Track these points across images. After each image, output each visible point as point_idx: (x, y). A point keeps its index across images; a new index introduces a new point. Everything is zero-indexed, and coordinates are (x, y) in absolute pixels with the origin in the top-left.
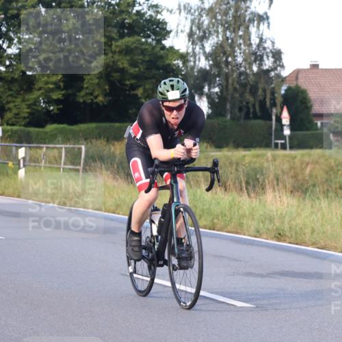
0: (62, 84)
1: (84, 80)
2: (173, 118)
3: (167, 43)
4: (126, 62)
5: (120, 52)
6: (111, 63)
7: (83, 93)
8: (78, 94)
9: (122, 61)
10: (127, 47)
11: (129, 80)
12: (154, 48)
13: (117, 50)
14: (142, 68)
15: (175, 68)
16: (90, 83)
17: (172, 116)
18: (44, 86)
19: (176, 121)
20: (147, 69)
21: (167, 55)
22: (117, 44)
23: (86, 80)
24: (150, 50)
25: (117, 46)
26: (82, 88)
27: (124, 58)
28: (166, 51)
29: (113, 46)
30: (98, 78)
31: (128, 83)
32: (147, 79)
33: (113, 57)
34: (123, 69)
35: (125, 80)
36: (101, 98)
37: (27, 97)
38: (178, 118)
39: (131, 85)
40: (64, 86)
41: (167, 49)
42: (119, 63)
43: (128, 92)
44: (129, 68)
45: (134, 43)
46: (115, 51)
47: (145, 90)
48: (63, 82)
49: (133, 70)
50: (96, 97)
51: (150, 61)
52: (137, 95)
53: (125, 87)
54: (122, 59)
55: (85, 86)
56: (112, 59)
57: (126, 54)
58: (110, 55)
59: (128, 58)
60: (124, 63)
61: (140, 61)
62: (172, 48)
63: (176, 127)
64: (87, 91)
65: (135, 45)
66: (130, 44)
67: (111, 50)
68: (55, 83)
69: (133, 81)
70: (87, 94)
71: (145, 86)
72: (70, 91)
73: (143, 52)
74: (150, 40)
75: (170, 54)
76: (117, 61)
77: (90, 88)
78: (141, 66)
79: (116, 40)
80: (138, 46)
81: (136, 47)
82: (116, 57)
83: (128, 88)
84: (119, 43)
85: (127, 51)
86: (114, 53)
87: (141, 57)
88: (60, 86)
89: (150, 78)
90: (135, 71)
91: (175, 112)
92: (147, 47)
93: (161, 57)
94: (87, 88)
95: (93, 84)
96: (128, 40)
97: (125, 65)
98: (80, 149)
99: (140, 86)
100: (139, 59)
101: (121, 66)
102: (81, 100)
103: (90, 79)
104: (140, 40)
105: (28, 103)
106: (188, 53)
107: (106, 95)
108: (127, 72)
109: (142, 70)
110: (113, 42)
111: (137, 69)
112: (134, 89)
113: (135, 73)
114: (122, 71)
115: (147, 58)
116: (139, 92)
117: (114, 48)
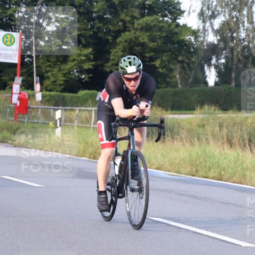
0: (92, 56)
1: (111, 53)
2: (131, 86)
4: (146, 37)
5: (141, 29)
6: (133, 39)
7: (109, 64)
8: (105, 65)
9: (143, 37)
10: (147, 24)
11: (149, 53)
12: (170, 25)
13: (139, 27)
14: (160, 42)
15: (187, 43)
16: (116, 56)
17: (131, 85)
18: (77, 58)
19: (134, 88)
20: (164, 43)
21: (181, 31)
22: (139, 22)
23: (113, 53)
24: (166, 27)
25: (138, 24)
26: (109, 59)
27: (145, 34)
28: (180, 28)
29: (135, 24)
30: (122, 51)
31: (148, 55)
32: (164, 52)
33: (135, 33)
34: (144, 43)
35: (145, 53)
37: (62, 67)
38: (135, 86)
39: (151, 57)
40: (94, 58)
41: (181, 26)
42: (140, 39)
43: (147, 63)
44: (149, 42)
45: (153, 21)
46: (137, 29)
47: (162, 61)
48: (93, 54)
49: (151, 45)
51: (167, 36)
52: (155, 65)
53: (145, 59)
54: (143, 35)
55: (112, 58)
56: (134, 35)
57: (146, 31)
58: (133, 31)
59: (148, 34)
61: (158, 37)
62: (185, 26)
63: (134, 93)
64: (113, 62)
65: (154, 23)
66: (149, 22)
67: (134, 28)
68: (86, 56)
69: (152, 54)
70: (113, 65)
71: (162, 58)
72: (99, 63)
73: (161, 29)
74: (166, 19)
75: (184, 30)
76: (139, 37)
77: (116, 59)
78: (159, 41)
79: (138, 19)
80: (157, 23)
81: (154, 25)
82: (138, 33)
83: (147, 60)
84: (140, 21)
85: (147, 28)
86: (136, 29)
87: (159, 33)
88: (90, 57)
89: (167, 51)
90: (154, 45)
91: (133, 82)
92: (164, 25)
93: (176, 33)
94: (113, 60)
95: (118, 56)
96: (147, 19)
97: (145, 40)
99: (157, 58)
100: (157, 35)
101: (142, 41)
103: (116, 52)
104: (158, 19)
105: (64, 72)
106: (199, 30)
108: (147, 46)
109: (159, 44)
110: (135, 21)
111: (155, 44)
112: (153, 61)
113: (154, 47)
114: (143, 45)
115: (164, 34)
116: (157, 63)
117: (136, 26)
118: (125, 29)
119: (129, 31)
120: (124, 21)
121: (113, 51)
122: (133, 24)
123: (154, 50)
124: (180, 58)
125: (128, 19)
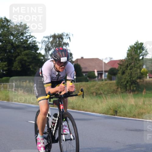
0: (7, 65)
3: (38, 52)
5: (24, 55)
7: (13, 68)
10: (26, 53)
12: (34, 53)
13: (24, 54)
15: (41, 59)
18: (2, 66)
25: (23, 53)
28: (38, 54)
30: (18, 63)
32: (33, 63)
35: (26, 63)
36: (19, 69)
49: (28, 60)
50: (18, 68)
53: (26, 66)
55: (14, 65)
58: (21, 56)
59: (27, 57)
60: (25, 58)
61: (30, 57)
62: (40, 53)
65: (28, 53)
68: (5, 65)
69: (29, 64)
70: (15, 68)
72: (10, 67)
73: (31, 55)
74: (33, 51)
79: (23, 51)
80: (30, 53)
82: (23, 57)
85: (26, 55)
86: (22, 55)
92: (32, 53)
93: (37, 57)
94: (15, 66)
96: (27, 51)
98: (13, 84)
99: (31, 65)
101: (25, 59)
102: (13, 70)
104: (30, 51)
106: (45, 55)
107: (21, 68)
109: (31, 60)
111: (29, 60)
114: (25, 61)
115: (32, 57)
116: (31, 67)
117: (22, 54)
118: (19, 55)
119: (20, 56)
120: (18, 52)
121: (15, 63)
122: (21, 53)
123: (29, 62)
124: (39, 65)
125: (19, 51)
